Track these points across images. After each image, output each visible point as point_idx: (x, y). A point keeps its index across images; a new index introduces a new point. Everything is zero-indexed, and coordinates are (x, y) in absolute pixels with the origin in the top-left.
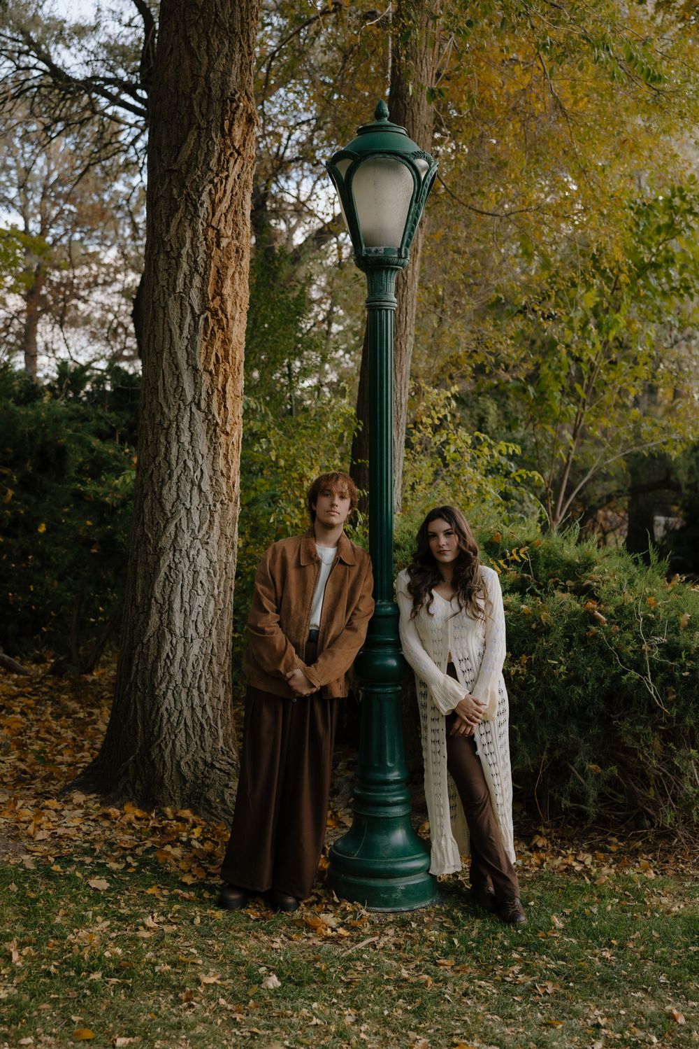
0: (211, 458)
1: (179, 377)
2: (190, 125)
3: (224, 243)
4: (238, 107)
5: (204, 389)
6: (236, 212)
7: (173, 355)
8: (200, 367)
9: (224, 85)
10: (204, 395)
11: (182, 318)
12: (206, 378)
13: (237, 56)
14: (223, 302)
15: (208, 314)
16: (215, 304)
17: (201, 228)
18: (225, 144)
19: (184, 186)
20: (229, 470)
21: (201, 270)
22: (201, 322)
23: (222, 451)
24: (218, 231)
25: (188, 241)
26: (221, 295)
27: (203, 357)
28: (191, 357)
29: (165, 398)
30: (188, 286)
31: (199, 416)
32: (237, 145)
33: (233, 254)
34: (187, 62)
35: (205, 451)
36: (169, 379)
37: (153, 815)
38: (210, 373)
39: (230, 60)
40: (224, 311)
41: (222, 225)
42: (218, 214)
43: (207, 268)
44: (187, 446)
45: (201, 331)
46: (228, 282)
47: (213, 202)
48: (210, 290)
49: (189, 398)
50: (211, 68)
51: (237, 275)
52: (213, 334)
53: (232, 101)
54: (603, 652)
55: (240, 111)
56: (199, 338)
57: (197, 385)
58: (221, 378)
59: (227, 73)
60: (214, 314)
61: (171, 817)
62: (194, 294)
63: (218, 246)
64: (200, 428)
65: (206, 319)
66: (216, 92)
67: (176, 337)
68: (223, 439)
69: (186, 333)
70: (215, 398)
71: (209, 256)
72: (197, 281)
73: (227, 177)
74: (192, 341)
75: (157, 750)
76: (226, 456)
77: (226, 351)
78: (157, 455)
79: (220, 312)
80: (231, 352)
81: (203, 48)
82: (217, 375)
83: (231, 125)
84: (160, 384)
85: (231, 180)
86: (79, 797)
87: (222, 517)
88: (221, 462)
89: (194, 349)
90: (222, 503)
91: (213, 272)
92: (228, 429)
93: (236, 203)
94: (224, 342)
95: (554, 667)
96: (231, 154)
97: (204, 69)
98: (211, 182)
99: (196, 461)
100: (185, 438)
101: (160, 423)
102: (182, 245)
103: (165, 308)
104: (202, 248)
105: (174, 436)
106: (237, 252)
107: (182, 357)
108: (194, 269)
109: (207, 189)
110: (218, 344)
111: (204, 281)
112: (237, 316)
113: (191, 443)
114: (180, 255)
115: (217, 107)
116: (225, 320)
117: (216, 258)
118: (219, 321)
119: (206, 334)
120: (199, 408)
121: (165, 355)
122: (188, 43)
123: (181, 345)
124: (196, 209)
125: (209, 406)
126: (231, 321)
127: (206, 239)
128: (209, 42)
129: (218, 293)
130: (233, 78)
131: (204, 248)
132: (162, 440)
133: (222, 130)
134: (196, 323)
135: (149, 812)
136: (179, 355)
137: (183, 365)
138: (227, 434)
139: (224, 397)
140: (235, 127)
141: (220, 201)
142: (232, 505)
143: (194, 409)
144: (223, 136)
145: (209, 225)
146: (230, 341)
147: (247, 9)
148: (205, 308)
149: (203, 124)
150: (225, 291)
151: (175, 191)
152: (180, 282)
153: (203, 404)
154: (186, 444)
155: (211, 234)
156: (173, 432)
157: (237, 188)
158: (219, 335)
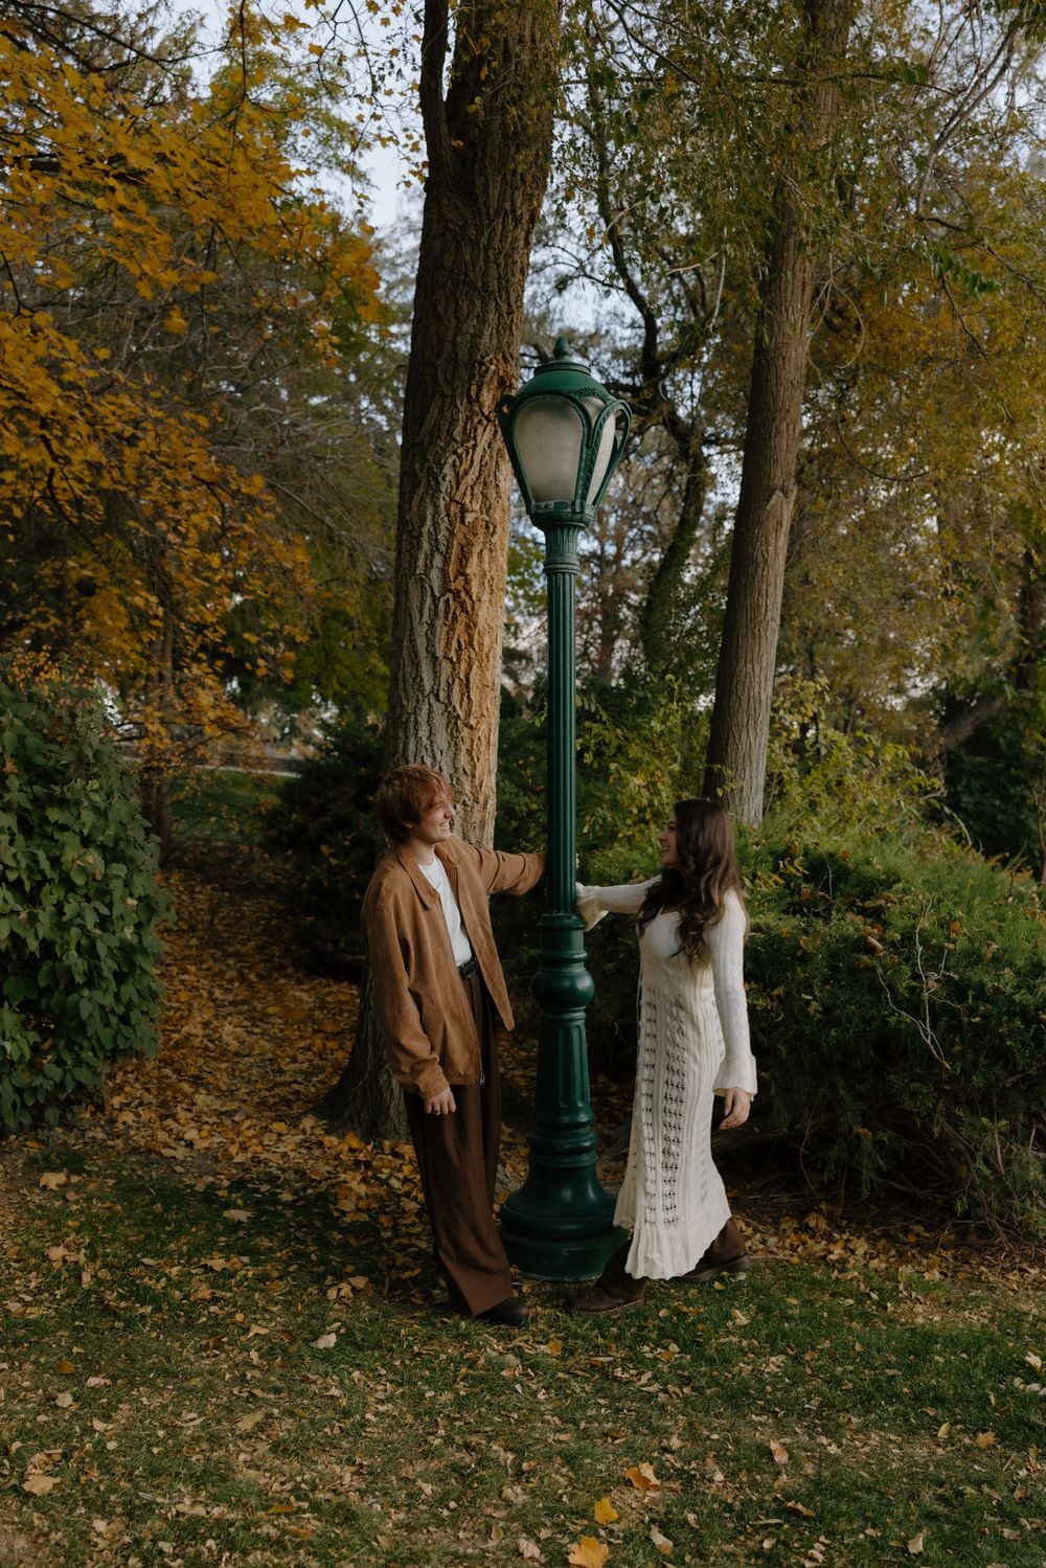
0: (451, 754)
1: (417, 666)
2: (434, 394)
3: (469, 518)
4: (488, 369)
5: (443, 678)
6: (485, 484)
7: (412, 641)
8: (440, 654)
9: (474, 346)
10: (443, 685)
11: (423, 602)
12: (446, 667)
13: (492, 316)
14: (467, 582)
15: (450, 596)
16: (458, 585)
17: (442, 503)
18: (472, 411)
19: (426, 460)
20: (474, 767)
21: (443, 549)
22: (441, 605)
23: (464, 748)
24: (463, 505)
25: (429, 518)
26: (465, 575)
27: (443, 644)
28: (430, 643)
29: (405, 689)
30: (428, 567)
31: (438, 708)
32: (486, 411)
33: (481, 531)
34: (434, 328)
35: (445, 746)
36: (409, 669)
37: (370, 1148)
38: (451, 660)
39: (482, 319)
40: (468, 593)
41: (467, 499)
42: (462, 487)
43: (448, 547)
44: (425, 741)
45: (441, 615)
46: (474, 559)
47: (457, 474)
48: (452, 570)
49: (428, 689)
50: (458, 331)
51: (486, 552)
52: (455, 618)
53: (482, 364)
54: (875, 989)
55: (490, 374)
56: (439, 623)
57: (436, 674)
58: (463, 666)
59: (479, 334)
60: (457, 595)
61: (387, 1151)
62: (435, 575)
63: (463, 522)
64: (440, 721)
65: (447, 601)
66: (463, 355)
67: (416, 624)
68: (465, 732)
69: (426, 618)
70: (456, 688)
71: (452, 534)
72: (438, 561)
73: (474, 447)
74: (431, 625)
75: (385, 1076)
76: (469, 752)
77: (471, 637)
78: (396, 751)
79: (463, 594)
80: (476, 637)
81: (451, 311)
82: (459, 662)
83: (480, 389)
84: (400, 674)
85: (479, 450)
86: (308, 1123)
87: (465, 820)
88: (463, 759)
89: (434, 635)
90: (464, 803)
91: (455, 550)
92: (472, 722)
93: (485, 474)
94: (467, 626)
95: (808, 1003)
96: (480, 422)
97: (451, 333)
98: (455, 452)
99: (434, 757)
100: (423, 732)
101: (400, 717)
102: (423, 524)
103: (407, 592)
104: (444, 525)
105: (412, 731)
106: (487, 527)
107: (421, 643)
108: (435, 548)
109: (450, 460)
110: (460, 628)
111: (446, 561)
112: (485, 597)
113: (429, 738)
114: (421, 534)
115: (463, 373)
116: (469, 603)
117: (460, 535)
118: (462, 604)
119: (446, 617)
120: (438, 700)
121: (405, 643)
122: (435, 307)
123: (421, 631)
124: (438, 483)
125: (449, 696)
126: (477, 605)
127: (448, 515)
128: (457, 304)
129: (461, 572)
130: (486, 339)
131: (447, 524)
132: (401, 735)
133: (469, 396)
134: (436, 606)
135: (368, 1144)
136: (418, 641)
137: (423, 653)
138: (471, 728)
139: (468, 687)
140: (484, 392)
141: (466, 473)
142: (477, 808)
143: (433, 701)
144: (470, 402)
145: (452, 500)
146: (475, 625)
147: (506, 265)
148: (446, 589)
149: (447, 391)
150: (468, 571)
151: (417, 466)
152: (421, 563)
153: (442, 695)
154: (424, 739)
155: (454, 509)
156: (411, 725)
157: (487, 458)
158: (462, 618)
